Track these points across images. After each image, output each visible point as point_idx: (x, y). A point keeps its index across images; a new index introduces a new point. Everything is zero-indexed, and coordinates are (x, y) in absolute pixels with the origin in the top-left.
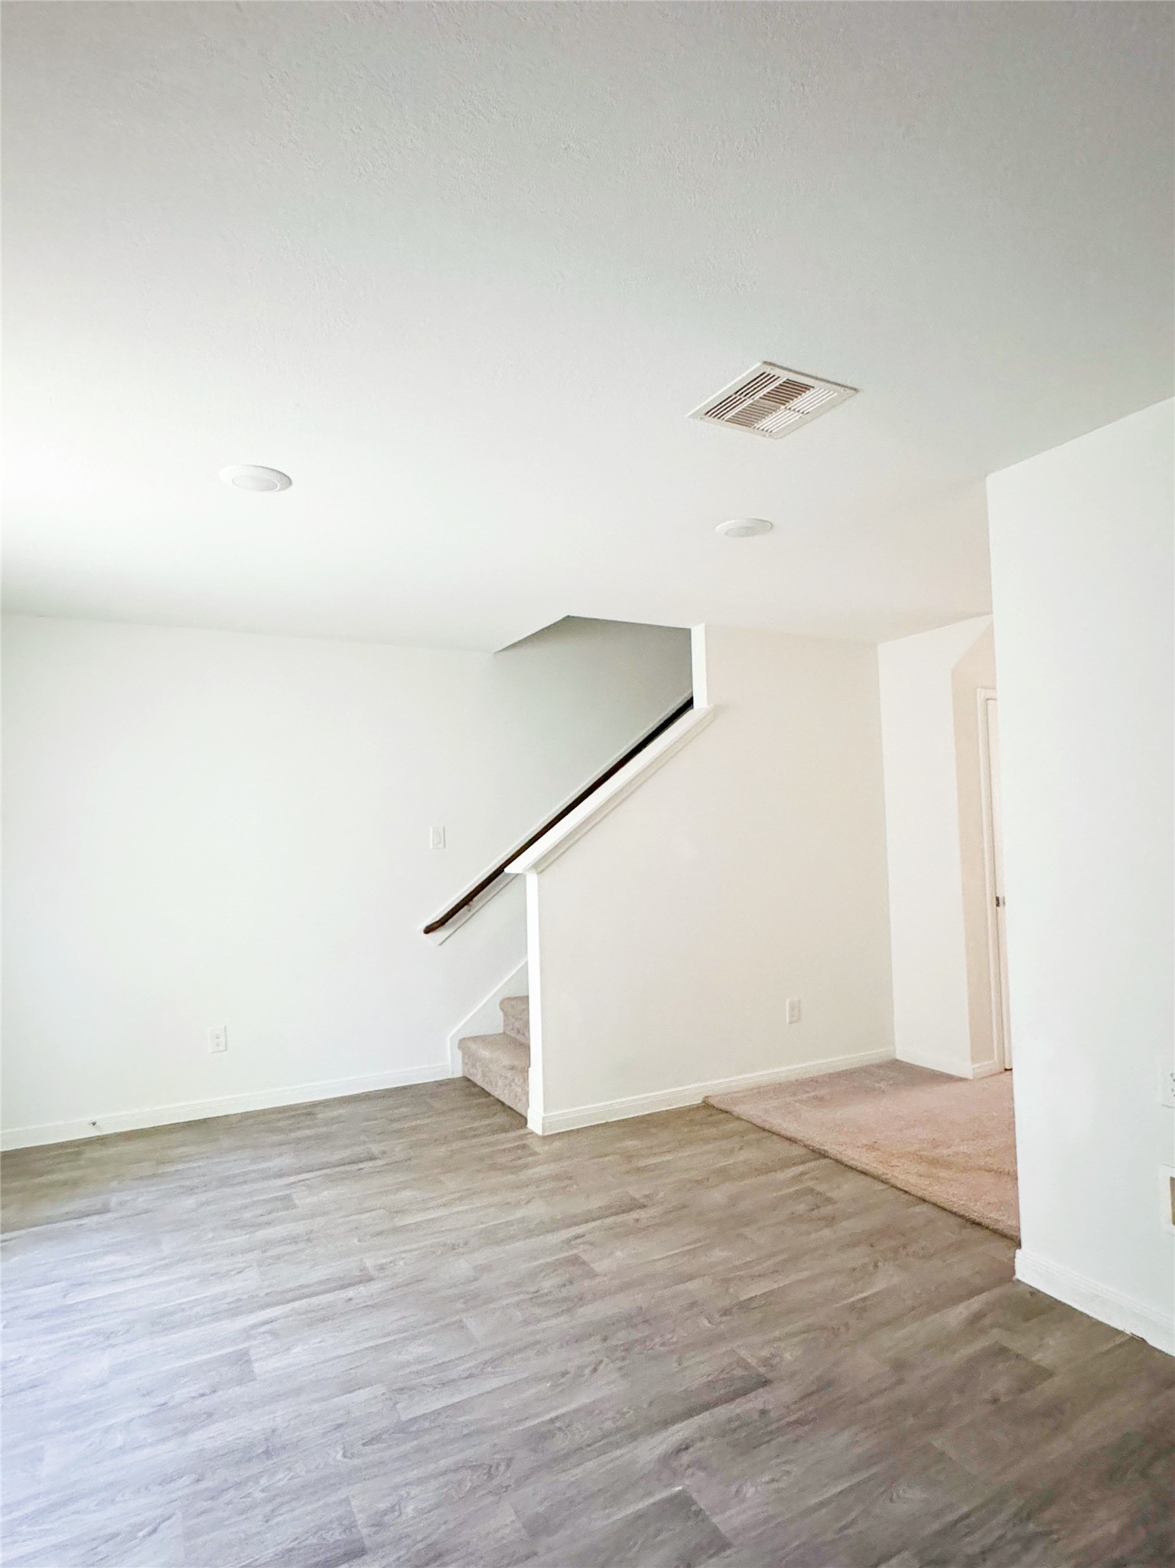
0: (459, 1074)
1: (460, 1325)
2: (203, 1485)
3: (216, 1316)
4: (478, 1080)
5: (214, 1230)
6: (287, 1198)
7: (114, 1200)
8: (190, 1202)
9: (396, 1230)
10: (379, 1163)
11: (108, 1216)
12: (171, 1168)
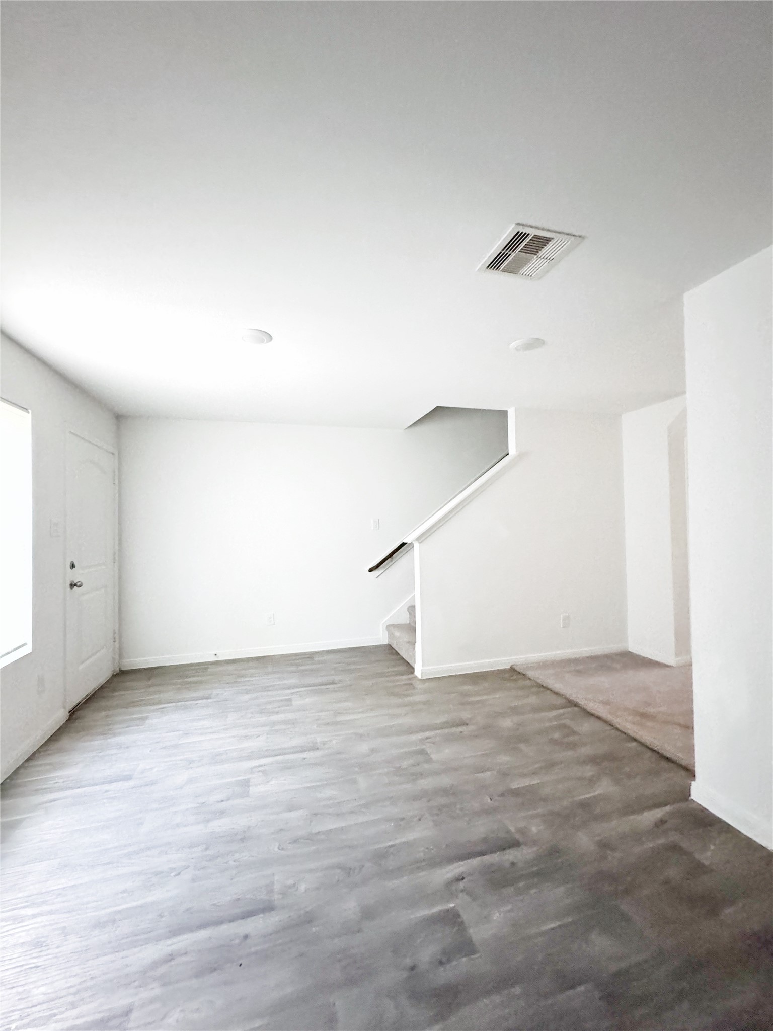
0: (386, 642)
1: (354, 782)
2: (208, 852)
3: (240, 759)
4: (394, 646)
5: (252, 713)
6: (290, 700)
7: (215, 692)
8: (246, 697)
9: (336, 723)
10: (338, 685)
11: (210, 701)
12: (242, 679)
